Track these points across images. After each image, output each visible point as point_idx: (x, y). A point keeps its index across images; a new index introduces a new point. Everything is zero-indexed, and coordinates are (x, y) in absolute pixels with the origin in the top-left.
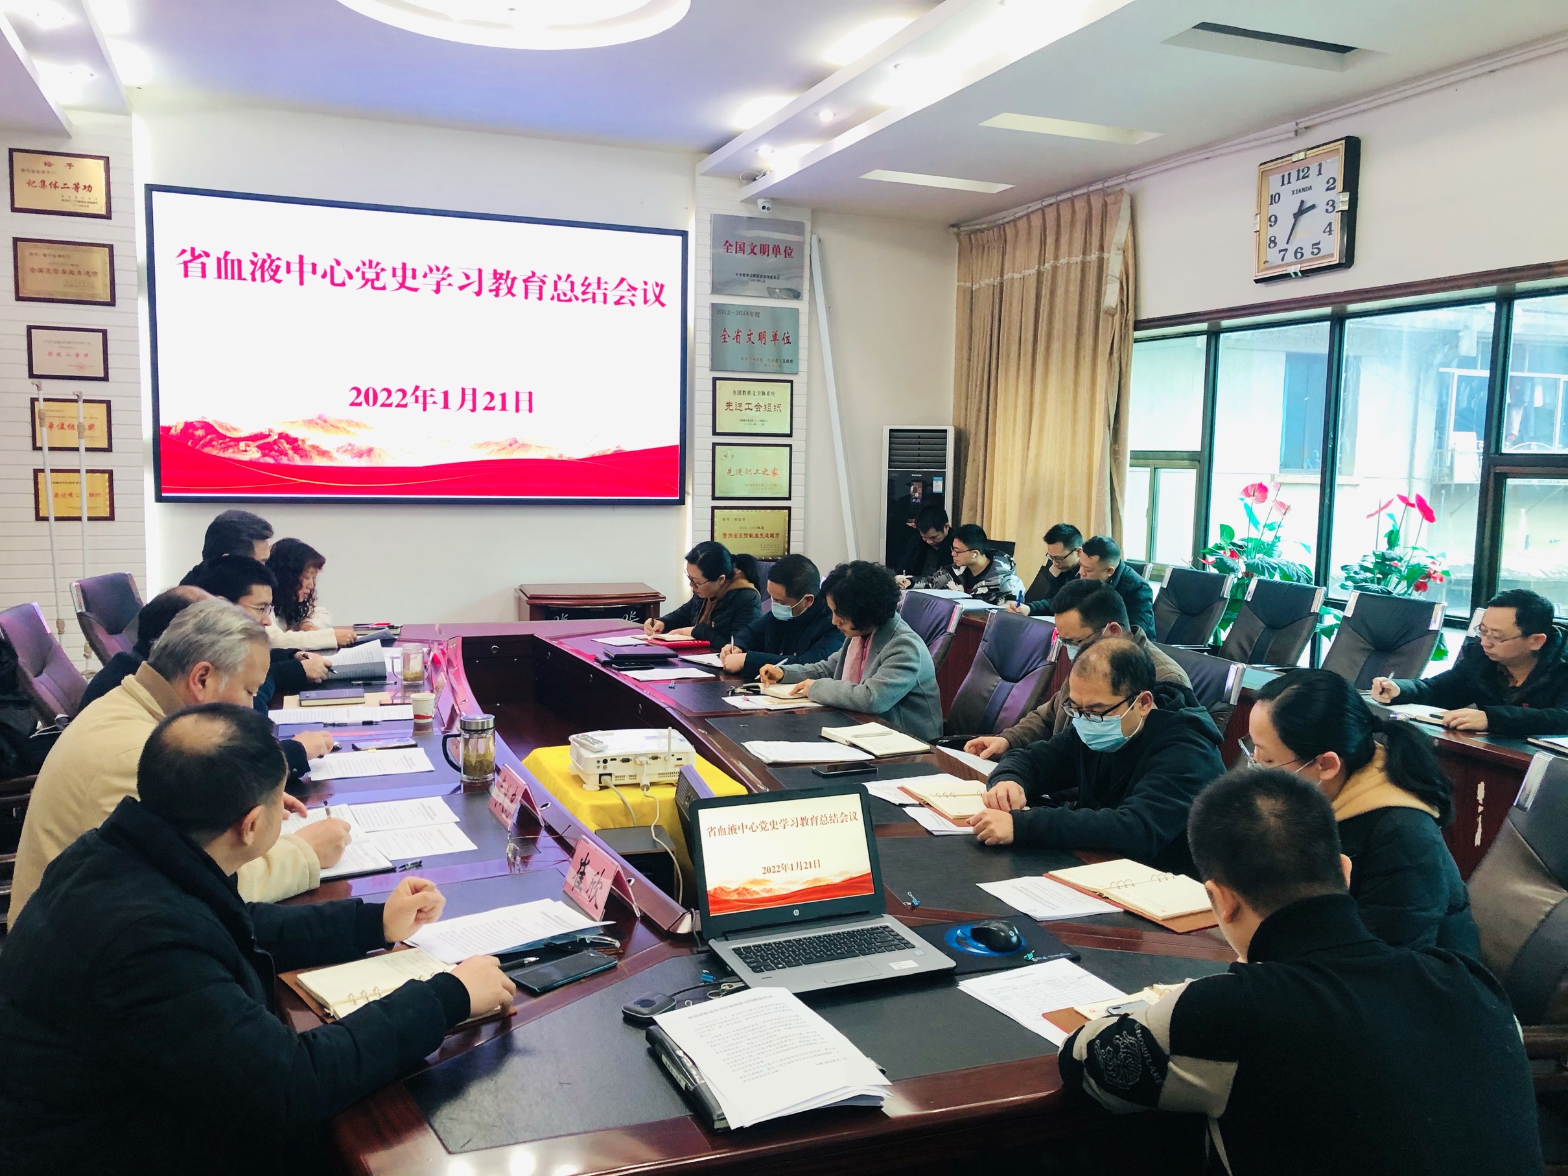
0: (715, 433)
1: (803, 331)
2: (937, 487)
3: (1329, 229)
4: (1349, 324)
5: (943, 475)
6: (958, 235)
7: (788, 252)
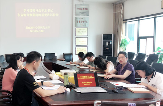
0: (76, 36)
6: (113, 5)
7: (87, 9)
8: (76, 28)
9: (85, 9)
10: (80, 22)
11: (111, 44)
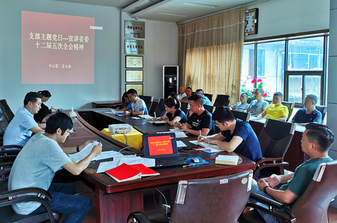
0: (126, 68)
1: (145, 46)
2: (175, 79)
3: (253, 26)
4: (258, 44)
5: (176, 76)
6: (178, 25)
7: (142, 29)
8: (126, 56)
9: (139, 28)
10: (132, 47)
11: (176, 81)
